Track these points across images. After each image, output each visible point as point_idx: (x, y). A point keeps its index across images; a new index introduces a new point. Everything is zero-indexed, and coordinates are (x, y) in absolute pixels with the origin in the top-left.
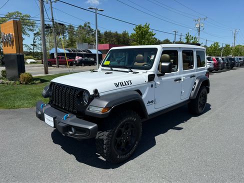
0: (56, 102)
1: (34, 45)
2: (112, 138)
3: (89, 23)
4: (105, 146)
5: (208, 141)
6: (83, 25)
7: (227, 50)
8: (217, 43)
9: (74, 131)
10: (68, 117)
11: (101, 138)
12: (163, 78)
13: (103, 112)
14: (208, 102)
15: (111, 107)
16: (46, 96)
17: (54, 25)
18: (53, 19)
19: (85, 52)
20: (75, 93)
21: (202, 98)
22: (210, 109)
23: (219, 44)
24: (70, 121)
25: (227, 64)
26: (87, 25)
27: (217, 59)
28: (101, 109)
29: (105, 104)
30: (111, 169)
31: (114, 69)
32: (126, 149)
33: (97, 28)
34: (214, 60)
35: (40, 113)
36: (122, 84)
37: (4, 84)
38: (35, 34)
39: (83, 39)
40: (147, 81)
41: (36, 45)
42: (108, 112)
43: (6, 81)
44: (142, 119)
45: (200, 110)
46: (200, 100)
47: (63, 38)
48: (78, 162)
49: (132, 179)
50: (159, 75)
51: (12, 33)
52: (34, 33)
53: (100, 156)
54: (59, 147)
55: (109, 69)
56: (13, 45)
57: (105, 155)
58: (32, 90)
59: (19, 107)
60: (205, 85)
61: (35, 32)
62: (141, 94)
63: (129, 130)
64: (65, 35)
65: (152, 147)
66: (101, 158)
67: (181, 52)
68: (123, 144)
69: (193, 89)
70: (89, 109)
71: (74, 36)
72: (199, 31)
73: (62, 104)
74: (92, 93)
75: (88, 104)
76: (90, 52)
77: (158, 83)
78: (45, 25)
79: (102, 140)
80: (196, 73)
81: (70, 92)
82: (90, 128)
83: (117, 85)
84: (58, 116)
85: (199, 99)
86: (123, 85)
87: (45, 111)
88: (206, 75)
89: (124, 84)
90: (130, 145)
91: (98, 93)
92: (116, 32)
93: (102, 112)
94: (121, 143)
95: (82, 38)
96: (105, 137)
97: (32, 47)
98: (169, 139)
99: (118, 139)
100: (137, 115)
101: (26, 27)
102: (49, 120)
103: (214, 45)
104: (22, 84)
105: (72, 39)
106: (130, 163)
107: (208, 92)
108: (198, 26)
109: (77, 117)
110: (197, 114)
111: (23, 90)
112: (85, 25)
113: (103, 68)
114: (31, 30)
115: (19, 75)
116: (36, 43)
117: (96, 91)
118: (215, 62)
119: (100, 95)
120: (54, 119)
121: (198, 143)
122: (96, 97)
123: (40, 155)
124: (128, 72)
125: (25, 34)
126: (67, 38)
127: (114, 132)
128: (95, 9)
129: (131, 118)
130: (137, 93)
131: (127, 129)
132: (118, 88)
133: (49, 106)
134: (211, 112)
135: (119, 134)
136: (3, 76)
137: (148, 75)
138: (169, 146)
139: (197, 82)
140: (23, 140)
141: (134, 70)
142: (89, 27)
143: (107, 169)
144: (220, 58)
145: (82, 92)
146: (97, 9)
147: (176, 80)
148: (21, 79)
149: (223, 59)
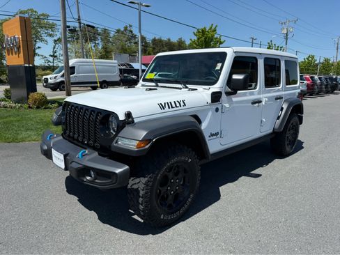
0: (70, 132)
1: (54, 56)
2: (152, 186)
3: (131, 26)
4: (141, 199)
5: (300, 196)
6: (122, 29)
7: (326, 66)
8: (313, 57)
9: (93, 176)
10: (86, 154)
11: (135, 187)
12: (235, 99)
13: (138, 146)
14: (300, 138)
15: (150, 140)
16: (57, 124)
17: (80, 27)
18: (79, 19)
19: (124, 67)
20: (97, 118)
21: (292, 132)
22: (303, 148)
23: (315, 58)
24: (89, 160)
25: (327, 85)
26: (129, 29)
27: (312, 77)
28: (136, 143)
29: (142, 134)
30: (151, 235)
31: (160, 84)
32: (174, 206)
33: (140, 32)
34: (307, 79)
35: (46, 148)
36: (170, 105)
37: (6, 107)
38: (55, 41)
39: (122, 48)
40: (210, 101)
41: (56, 56)
42: (147, 147)
43: (9, 104)
44: (200, 160)
45: (288, 149)
46: (289, 134)
47: (94, 46)
48: (101, 224)
49: (183, 251)
50: (228, 94)
51: (19, 36)
52: (53, 39)
53: (134, 215)
54: (75, 199)
55: (154, 84)
56: (19, 53)
57: (142, 213)
58: (45, 116)
59: (23, 140)
60: (296, 111)
61: (56, 38)
62: (200, 122)
63: (180, 176)
64: (97, 42)
65: (214, 202)
66: (136, 217)
67: (263, 60)
68: (170, 197)
69: (278, 118)
70: (116, 142)
71: (110, 44)
72: (287, 39)
73: (79, 136)
74: (122, 117)
75: (116, 135)
76: (131, 66)
77: (227, 105)
78: (69, 27)
79: (137, 191)
80: (284, 93)
81: (90, 116)
82: (118, 171)
83: (162, 106)
84: (71, 153)
85: (288, 132)
86: (172, 107)
87: (53, 145)
88: (298, 97)
89: (174, 105)
90: (181, 199)
91: (133, 119)
92: (169, 40)
93: (137, 148)
94: (167, 196)
95: (120, 47)
96: (141, 186)
97: (51, 59)
98: (240, 191)
99: (163, 190)
100: (194, 153)
101: (42, 31)
102: (58, 159)
103: (308, 59)
104: (31, 108)
105: (106, 48)
106: (181, 226)
107: (301, 123)
108: (286, 32)
109: (99, 154)
110: (283, 155)
111: (32, 116)
112: (126, 29)
113: (144, 83)
114: (51, 35)
115: (28, 94)
116: (57, 54)
117: (129, 115)
118: (309, 82)
119: (136, 120)
120: (65, 156)
121: (285, 198)
122: (129, 123)
123: (44, 212)
124: (180, 89)
125: (42, 40)
126: (100, 47)
127: (156, 177)
128: (138, 4)
129: (183, 158)
130: (193, 120)
131: (176, 174)
132: (163, 111)
133: (61, 137)
134: (304, 153)
135: (165, 181)
136: (7, 97)
137: (210, 93)
138: (241, 201)
139: (285, 106)
140: (23, 187)
141: (189, 86)
142: (132, 32)
143: (144, 235)
144: (316, 77)
145: (107, 116)
146: (141, 4)
147: (254, 103)
148: (30, 101)
149: (320, 78)
